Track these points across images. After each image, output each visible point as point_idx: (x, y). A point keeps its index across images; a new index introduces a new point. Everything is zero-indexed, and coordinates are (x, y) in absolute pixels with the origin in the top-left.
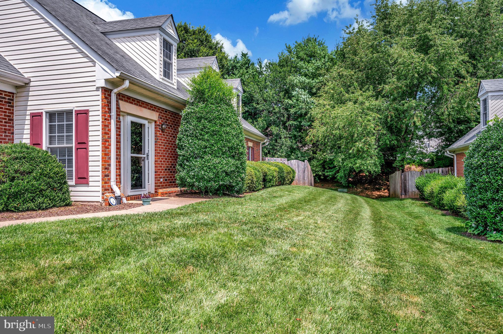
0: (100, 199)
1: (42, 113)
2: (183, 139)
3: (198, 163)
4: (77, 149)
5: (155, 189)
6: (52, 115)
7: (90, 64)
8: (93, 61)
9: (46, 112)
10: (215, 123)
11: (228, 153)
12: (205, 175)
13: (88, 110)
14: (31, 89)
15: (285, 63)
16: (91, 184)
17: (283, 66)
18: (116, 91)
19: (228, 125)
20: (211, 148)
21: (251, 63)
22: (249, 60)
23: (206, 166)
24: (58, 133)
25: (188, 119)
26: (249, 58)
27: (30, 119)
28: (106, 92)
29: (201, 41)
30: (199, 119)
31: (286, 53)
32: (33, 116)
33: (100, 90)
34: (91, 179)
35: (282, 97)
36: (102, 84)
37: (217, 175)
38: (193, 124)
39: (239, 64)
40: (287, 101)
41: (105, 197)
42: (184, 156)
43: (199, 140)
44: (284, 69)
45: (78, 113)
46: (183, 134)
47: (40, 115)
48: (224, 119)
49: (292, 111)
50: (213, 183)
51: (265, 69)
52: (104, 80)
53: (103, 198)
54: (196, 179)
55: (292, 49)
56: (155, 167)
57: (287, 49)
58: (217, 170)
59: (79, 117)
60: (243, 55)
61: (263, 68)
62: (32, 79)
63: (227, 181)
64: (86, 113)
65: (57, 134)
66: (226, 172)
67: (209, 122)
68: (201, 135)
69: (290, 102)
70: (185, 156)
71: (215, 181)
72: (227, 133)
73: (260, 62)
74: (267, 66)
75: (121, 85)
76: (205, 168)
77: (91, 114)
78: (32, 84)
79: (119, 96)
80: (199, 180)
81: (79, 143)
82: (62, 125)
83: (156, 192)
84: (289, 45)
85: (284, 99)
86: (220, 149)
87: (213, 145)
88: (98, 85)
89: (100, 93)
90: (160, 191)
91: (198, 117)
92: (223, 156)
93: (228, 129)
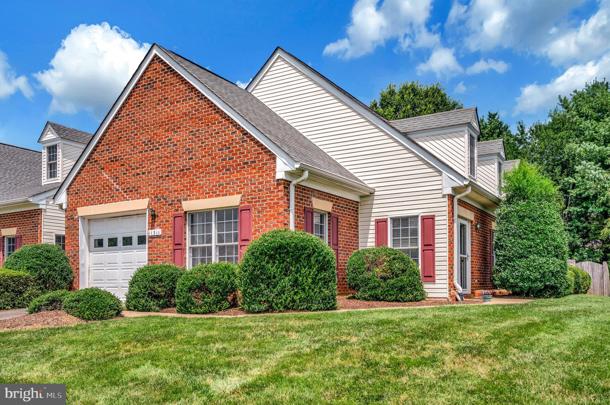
0: (447, 295)
1: (387, 219)
2: (503, 238)
3: (523, 262)
4: (423, 250)
5: (472, 290)
6: (395, 220)
7: (436, 174)
8: (439, 171)
9: (391, 218)
10: (539, 222)
11: (553, 253)
12: (530, 275)
13: (434, 216)
14: (375, 198)
15: (560, 125)
16: (437, 282)
17: (558, 130)
18: (458, 196)
19: (552, 223)
20: (536, 247)
21: (503, 126)
22: (501, 123)
23: (531, 266)
24: (402, 236)
25: (508, 218)
26: (500, 120)
27: (375, 225)
28: (451, 198)
29: (437, 105)
30: (522, 218)
31: (561, 110)
32: (377, 222)
33: (447, 197)
34: (437, 277)
35: (558, 174)
36: (449, 191)
37: (543, 275)
38: (515, 223)
39: (486, 131)
40: (566, 179)
41: (452, 294)
42: (504, 256)
43: (523, 239)
44: (561, 134)
45: (424, 218)
46: (502, 234)
47: (385, 221)
48: (547, 217)
49: (573, 193)
50: (539, 284)
51: (529, 134)
52: (451, 188)
53: (450, 294)
54: (520, 279)
55: (570, 103)
56: (472, 267)
57: (561, 103)
58: (543, 270)
59: (425, 222)
60: (490, 117)
61: (527, 134)
62: (376, 189)
63: (552, 282)
64: (432, 218)
65: (401, 238)
66: (552, 273)
67: (533, 220)
68: (525, 234)
69: (572, 180)
70: (506, 256)
71: (541, 282)
72: (552, 232)
73: (521, 127)
74: (533, 131)
75: (465, 191)
76: (531, 268)
77: (436, 219)
78: (376, 193)
79: (460, 202)
80: (523, 280)
81: (425, 245)
82: (407, 229)
83: (472, 293)
84: (565, 98)
85: (561, 176)
86: (545, 248)
87: (538, 245)
88: (445, 193)
89: (446, 199)
90: (478, 292)
91: (520, 216)
92: (548, 256)
93: (552, 227)
